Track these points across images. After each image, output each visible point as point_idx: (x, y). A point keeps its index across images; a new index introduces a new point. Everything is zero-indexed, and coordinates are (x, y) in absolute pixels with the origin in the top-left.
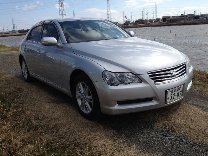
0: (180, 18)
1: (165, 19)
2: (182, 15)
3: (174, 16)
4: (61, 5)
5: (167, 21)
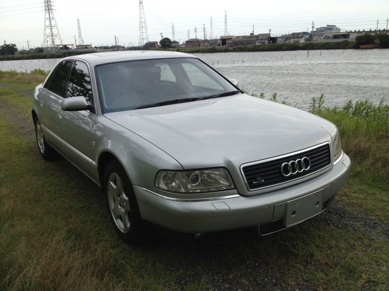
0: (247, 39)
1: (224, 41)
2: (251, 34)
3: (239, 37)
4: (47, 9)
5: (228, 44)
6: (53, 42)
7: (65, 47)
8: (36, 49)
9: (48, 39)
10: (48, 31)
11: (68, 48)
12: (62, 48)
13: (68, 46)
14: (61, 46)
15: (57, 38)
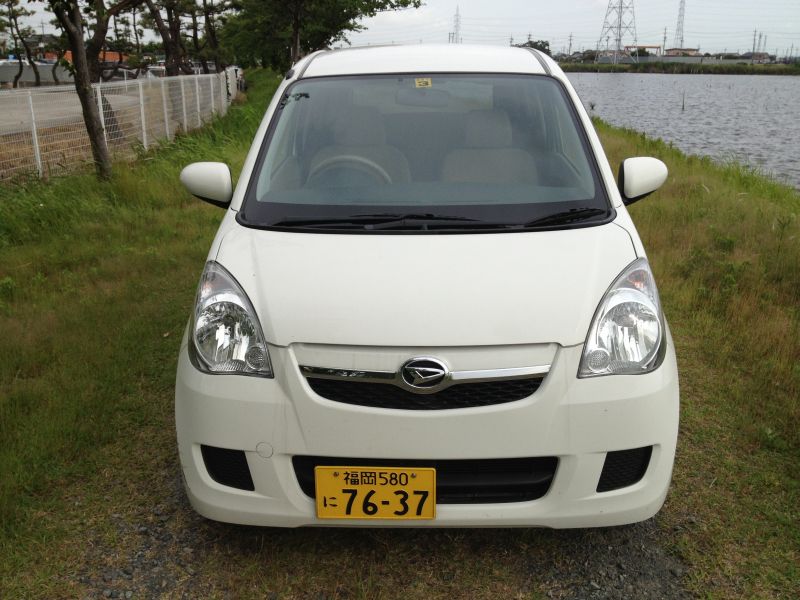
6: (620, 40)
7: (642, 52)
8: (584, 53)
9: (611, 34)
10: (613, 17)
11: (647, 54)
12: (633, 54)
13: (647, 50)
14: (633, 50)
15: (628, 32)
